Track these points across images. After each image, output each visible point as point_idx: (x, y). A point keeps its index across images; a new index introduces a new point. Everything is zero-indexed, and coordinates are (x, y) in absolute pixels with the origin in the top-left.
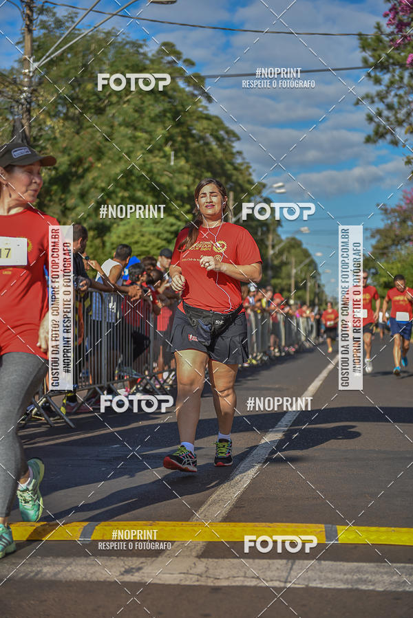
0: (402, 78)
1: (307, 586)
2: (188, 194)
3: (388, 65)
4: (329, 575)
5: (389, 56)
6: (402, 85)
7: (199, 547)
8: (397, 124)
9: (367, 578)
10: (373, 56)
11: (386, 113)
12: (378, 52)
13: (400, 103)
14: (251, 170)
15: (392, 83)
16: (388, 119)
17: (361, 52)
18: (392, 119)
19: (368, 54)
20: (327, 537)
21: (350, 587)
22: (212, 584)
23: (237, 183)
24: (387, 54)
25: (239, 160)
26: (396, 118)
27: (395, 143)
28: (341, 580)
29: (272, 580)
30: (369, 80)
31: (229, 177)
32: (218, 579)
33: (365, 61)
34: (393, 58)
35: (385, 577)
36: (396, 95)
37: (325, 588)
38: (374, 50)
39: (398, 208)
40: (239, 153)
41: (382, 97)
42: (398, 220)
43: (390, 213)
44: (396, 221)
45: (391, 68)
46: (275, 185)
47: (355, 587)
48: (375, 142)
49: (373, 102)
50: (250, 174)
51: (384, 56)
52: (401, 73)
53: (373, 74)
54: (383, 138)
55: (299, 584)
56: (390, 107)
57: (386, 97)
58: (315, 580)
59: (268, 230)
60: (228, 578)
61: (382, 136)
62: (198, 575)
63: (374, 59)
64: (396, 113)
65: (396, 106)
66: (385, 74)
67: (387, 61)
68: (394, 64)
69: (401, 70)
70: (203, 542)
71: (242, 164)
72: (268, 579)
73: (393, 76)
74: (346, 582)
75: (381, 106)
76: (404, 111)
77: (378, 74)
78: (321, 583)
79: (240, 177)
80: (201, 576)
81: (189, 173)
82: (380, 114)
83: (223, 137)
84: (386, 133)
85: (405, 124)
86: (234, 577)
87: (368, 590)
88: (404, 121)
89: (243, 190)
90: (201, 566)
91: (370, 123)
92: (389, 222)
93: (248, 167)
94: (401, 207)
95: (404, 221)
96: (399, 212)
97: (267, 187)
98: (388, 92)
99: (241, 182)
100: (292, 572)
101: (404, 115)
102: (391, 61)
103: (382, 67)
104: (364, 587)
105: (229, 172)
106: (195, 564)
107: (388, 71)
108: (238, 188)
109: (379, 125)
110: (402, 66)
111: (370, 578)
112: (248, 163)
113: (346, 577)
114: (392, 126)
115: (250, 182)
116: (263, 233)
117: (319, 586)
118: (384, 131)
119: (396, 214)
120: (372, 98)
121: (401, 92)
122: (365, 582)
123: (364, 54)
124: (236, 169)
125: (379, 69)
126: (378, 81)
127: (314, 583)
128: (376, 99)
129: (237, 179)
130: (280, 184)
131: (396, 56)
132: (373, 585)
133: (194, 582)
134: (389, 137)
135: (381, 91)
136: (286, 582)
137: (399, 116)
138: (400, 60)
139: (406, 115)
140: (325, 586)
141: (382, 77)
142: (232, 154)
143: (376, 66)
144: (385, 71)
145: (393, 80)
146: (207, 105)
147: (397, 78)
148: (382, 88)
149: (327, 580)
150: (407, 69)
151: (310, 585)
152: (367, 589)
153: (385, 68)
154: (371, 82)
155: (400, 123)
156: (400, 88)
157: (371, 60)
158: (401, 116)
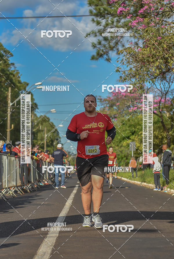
0: (113, 22)
5: (105, 9)
6: (113, 26)
8: (110, 49)
10: (96, 9)
11: (103, 42)
12: (98, 7)
15: (107, 25)
16: (105, 46)
18: (107, 46)
19: (92, 8)
24: (104, 8)
26: (109, 45)
27: (109, 60)
30: (93, 23)
33: (91, 12)
34: (107, 10)
38: (97, 5)
39: (108, 99)
41: (101, 32)
42: (108, 105)
43: (103, 102)
44: (107, 106)
46: (36, 84)
48: (97, 59)
49: (96, 36)
51: (102, 9)
52: (112, 19)
53: (95, 19)
54: (101, 57)
56: (106, 39)
57: (103, 33)
61: (101, 56)
63: (96, 11)
64: (109, 42)
65: (109, 38)
67: (104, 12)
68: (108, 14)
69: (111, 17)
73: (108, 21)
75: (101, 38)
76: (114, 41)
77: (99, 19)
82: (100, 43)
83: (3, 54)
84: (104, 54)
85: (114, 49)
88: (114, 47)
91: (94, 48)
92: (103, 106)
94: (110, 98)
95: (111, 106)
96: (109, 101)
98: (104, 30)
101: (114, 44)
102: (106, 12)
103: (100, 14)
107: (105, 18)
110: (113, 15)
118: (102, 53)
119: (107, 102)
120: (95, 33)
123: (90, 8)
125: (99, 17)
126: (98, 23)
128: (98, 34)
130: (40, 83)
131: (109, 9)
135: (101, 29)
137: (111, 44)
138: (111, 12)
139: (115, 44)
141: (101, 21)
143: (97, 15)
144: (103, 18)
145: (107, 23)
147: (110, 22)
148: (102, 27)
150: (115, 17)
153: (103, 16)
154: (95, 24)
155: (112, 48)
157: (94, 12)
158: (112, 44)
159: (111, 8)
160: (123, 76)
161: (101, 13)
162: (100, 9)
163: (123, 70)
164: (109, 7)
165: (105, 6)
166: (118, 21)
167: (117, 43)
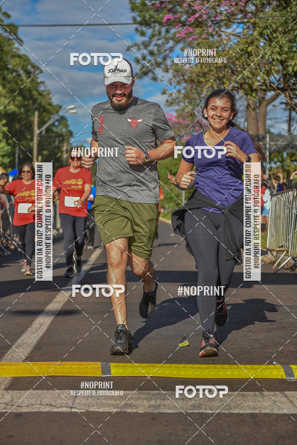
0: (160, 33)
1: (87, 410)
2: (5, 112)
3: (150, 23)
4: (104, 401)
5: (151, 17)
6: (160, 37)
7: (6, 382)
8: (156, 65)
9: (132, 403)
10: (140, 16)
11: (149, 57)
12: (143, 13)
13: (158, 51)
14: (51, 96)
15: (153, 36)
16: (150, 62)
17: (132, 12)
18: (153, 62)
19: (136, 14)
20: (102, 372)
21: (119, 410)
22: (16, 411)
23: (40, 105)
24: (150, 15)
25: (42, 88)
26: (156, 61)
27: (155, 79)
28: (113, 405)
29: (61, 407)
30: (137, 33)
31: (35, 101)
32: (21, 407)
33: (134, 19)
34: (154, 18)
35: (145, 401)
36: (156, 45)
37: (101, 412)
38: (141, 11)
40: (43, 83)
41: (146, 45)
45: (152, 25)
46: (69, 107)
47: (123, 410)
48: (141, 78)
49: (139, 49)
50: (50, 99)
51: (147, 16)
52: (160, 29)
53: (139, 29)
54: (147, 76)
55: (81, 409)
56: (152, 53)
57: (149, 46)
58: (93, 406)
59: (63, 141)
60: (28, 406)
61: (145, 74)
62: (5, 404)
64: (156, 57)
65: (156, 52)
66: (148, 29)
67: (150, 19)
68: (154, 22)
69: (159, 26)
70: (10, 378)
71: (44, 91)
72: (58, 406)
73: (154, 31)
74: (117, 406)
75: (145, 52)
76: (162, 56)
77: (143, 29)
78: (98, 408)
79: (43, 101)
80: (8, 405)
81: (5, 97)
82: (144, 58)
83: (30, 70)
84: (149, 72)
85: (162, 66)
86: (33, 405)
87: (133, 413)
88: (161, 63)
89: (45, 110)
90: (8, 396)
91: (137, 64)
93: (49, 94)
97: (63, 108)
98: (150, 42)
99: (43, 104)
100: (76, 399)
101: (161, 59)
102: (153, 20)
103: (145, 23)
104: (129, 410)
105: (35, 97)
106: (3, 395)
107: (151, 27)
108: (42, 109)
109: (143, 66)
110: (160, 24)
111: (134, 403)
112: (49, 90)
113: (116, 402)
114: (152, 67)
115: (50, 104)
116: (59, 142)
117: (96, 410)
118: (147, 70)
120: (139, 46)
121: (160, 42)
122: (130, 406)
123: (133, 14)
124: (40, 94)
125: (144, 26)
126: (143, 34)
127: (93, 408)
128: (142, 47)
129: (41, 102)
130: (72, 106)
131: (156, 17)
132: (136, 408)
133: (2, 409)
134: (150, 75)
135: (145, 42)
136: (72, 408)
138: (159, 20)
139: (163, 59)
140: (101, 410)
141: (146, 31)
142: (37, 83)
143: (141, 24)
144: (148, 27)
145: (153, 33)
146: (19, 47)
147: (157, 32)
148: (146, 39)
149: (103, 405)
150: (164, 26)
151: (90, 410)
152: (131, 411)
153: (148, 25)
154: (139, 35)
155: (158, 65)
156: (159, 39)
157: (139, 19)
158: (159, 60)
159: (158, 15)
160: (170, 99)
161: (146, 21)
162: (144, 16)
163: (170, 92)
164: (156, 13)
165: (151, 12)
166: (167, 31)
167: (165, 59)
